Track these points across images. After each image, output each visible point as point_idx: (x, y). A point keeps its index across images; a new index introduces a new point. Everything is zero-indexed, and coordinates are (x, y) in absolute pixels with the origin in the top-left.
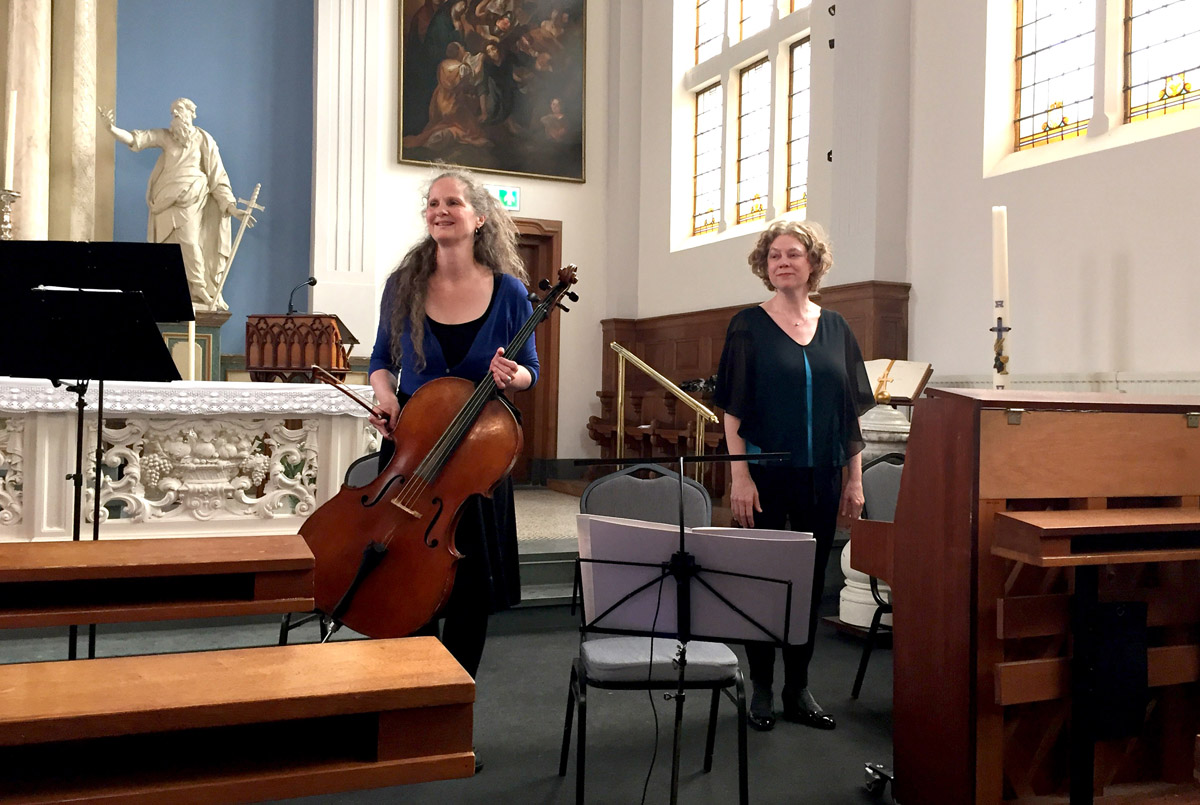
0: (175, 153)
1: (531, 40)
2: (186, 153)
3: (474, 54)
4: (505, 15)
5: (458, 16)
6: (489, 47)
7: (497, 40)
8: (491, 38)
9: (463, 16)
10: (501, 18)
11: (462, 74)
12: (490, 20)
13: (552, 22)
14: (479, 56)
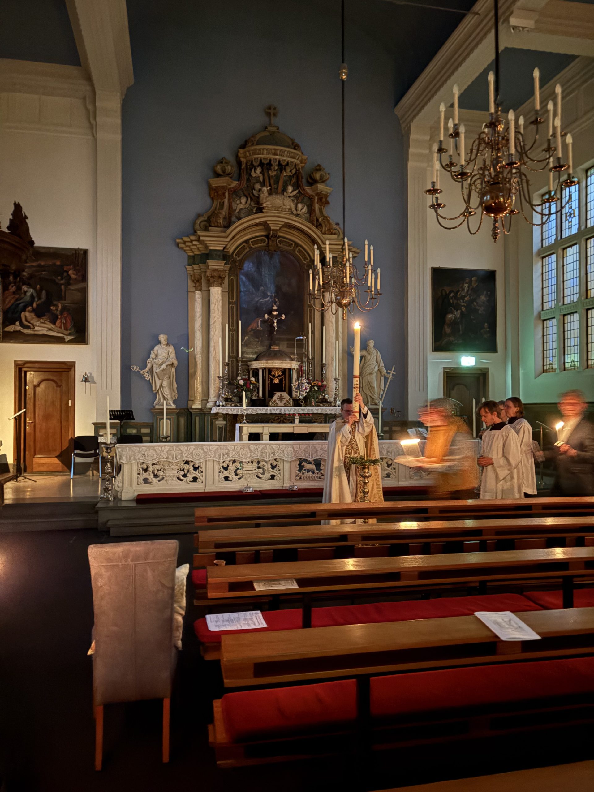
0: (369, 357)
1: (477, 303)
2: (372, 357)
3: (457, 311)
4: (468, 295)
5: (452, 298)
6: (462, 308)
7: (465, 304)
8: (463, 304)
9: (453, 298)
10: (466, 297)
11: (453, 318)
12: (463, 297)
13: (484, 296)
14: (459, 311)
